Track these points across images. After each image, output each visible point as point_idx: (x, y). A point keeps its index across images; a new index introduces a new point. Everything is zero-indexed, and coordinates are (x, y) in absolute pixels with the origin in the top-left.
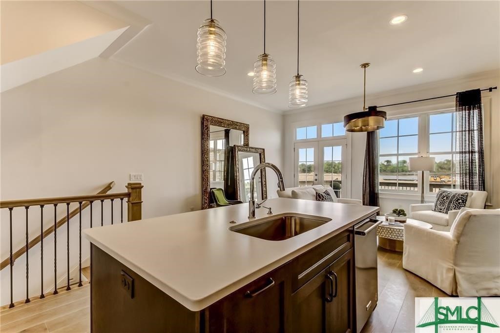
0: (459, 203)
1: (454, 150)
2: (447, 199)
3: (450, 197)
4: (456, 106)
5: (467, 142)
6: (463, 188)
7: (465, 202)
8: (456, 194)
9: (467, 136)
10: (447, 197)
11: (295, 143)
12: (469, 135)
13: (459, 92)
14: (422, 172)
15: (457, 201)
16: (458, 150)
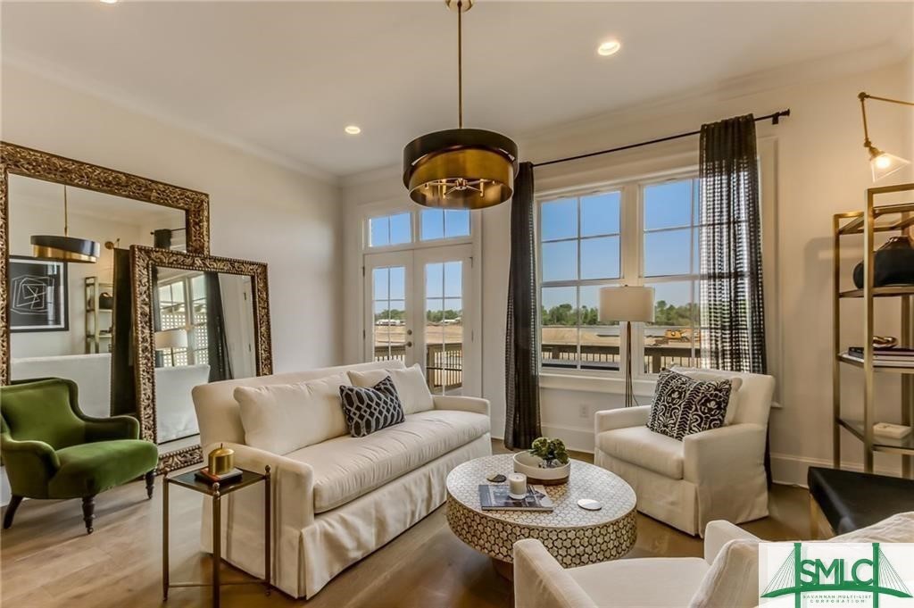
0: (710, 410)
1: (696, 272)
2: (680, 398)
3: (687, 395)
4: (701, 163)
5: (725, 250)
6: (718, 368)
7: (725, 409)
8: (701, 384)
9: (725, 234)
10: (680, 393)
11: (364, 255)
12: (729, 232)
13: (708, 123)
14: (626, 323)
15: (704, 404)
16: (704, 271)
